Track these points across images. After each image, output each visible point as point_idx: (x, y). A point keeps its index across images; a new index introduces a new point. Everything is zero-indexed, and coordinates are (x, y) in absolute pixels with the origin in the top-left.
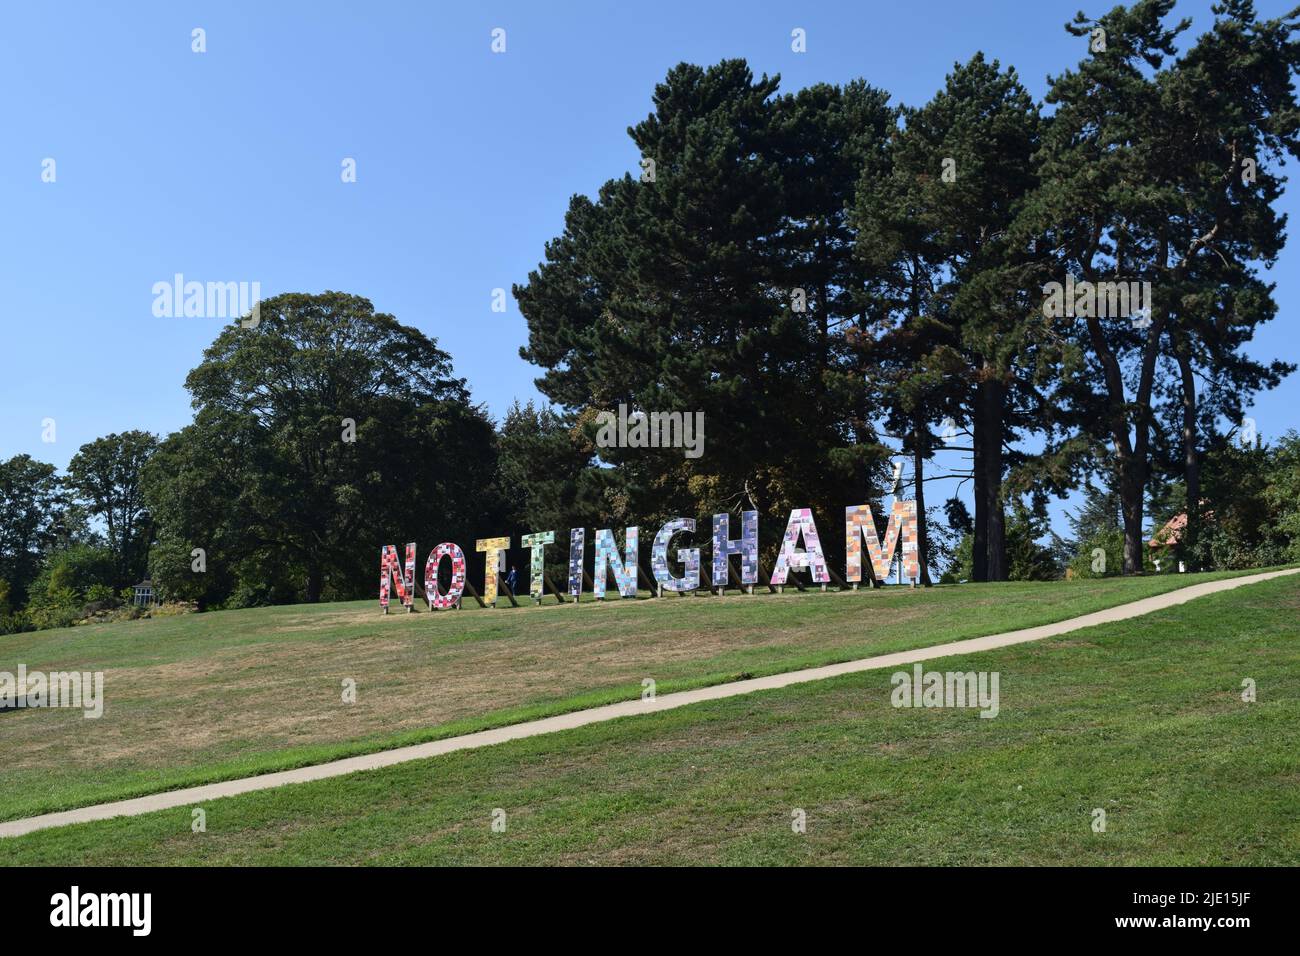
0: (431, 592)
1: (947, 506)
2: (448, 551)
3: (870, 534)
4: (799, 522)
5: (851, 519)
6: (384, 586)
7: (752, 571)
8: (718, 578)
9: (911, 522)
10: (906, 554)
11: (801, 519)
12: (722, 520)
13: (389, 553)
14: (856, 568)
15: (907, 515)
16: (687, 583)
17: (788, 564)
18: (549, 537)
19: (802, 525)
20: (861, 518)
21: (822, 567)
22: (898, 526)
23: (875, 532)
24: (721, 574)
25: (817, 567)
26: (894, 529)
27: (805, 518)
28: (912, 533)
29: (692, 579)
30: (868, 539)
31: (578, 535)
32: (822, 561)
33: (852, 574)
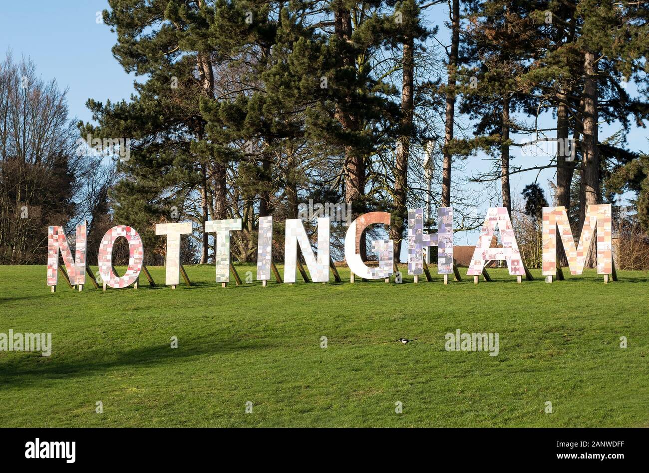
0: (105, 273)
1: (524, 191)
2: (124, 234)
3: (565, 233)
4: (496, 219)
5: (547, 219)
6: (51, 266)
7: (447, 263)
8: (414, 268)
9: (605, 224)
10: (601, 253)
11: (497, 217)
12: (417, 215)
13: (56, 233)
14: (551, 263)
15: (602, 217)
16: (382, 272)
17: (484, 258)
18: (236, 224)
19: (499, 222)
20: (557, 218)
21: (518, 261)
22: (593, 227)
23: (570, 231)
24: (417, 264)
25: (513, 262)
26: (589, 229)
27: (502, 216)
28: (606, 234)
29: (386, 268)
30: (564, 237)
31: (266, 224)
32: (518, 256)
33: (547, 269)
